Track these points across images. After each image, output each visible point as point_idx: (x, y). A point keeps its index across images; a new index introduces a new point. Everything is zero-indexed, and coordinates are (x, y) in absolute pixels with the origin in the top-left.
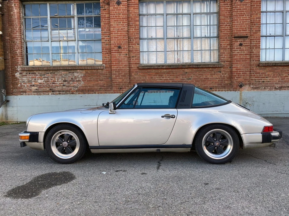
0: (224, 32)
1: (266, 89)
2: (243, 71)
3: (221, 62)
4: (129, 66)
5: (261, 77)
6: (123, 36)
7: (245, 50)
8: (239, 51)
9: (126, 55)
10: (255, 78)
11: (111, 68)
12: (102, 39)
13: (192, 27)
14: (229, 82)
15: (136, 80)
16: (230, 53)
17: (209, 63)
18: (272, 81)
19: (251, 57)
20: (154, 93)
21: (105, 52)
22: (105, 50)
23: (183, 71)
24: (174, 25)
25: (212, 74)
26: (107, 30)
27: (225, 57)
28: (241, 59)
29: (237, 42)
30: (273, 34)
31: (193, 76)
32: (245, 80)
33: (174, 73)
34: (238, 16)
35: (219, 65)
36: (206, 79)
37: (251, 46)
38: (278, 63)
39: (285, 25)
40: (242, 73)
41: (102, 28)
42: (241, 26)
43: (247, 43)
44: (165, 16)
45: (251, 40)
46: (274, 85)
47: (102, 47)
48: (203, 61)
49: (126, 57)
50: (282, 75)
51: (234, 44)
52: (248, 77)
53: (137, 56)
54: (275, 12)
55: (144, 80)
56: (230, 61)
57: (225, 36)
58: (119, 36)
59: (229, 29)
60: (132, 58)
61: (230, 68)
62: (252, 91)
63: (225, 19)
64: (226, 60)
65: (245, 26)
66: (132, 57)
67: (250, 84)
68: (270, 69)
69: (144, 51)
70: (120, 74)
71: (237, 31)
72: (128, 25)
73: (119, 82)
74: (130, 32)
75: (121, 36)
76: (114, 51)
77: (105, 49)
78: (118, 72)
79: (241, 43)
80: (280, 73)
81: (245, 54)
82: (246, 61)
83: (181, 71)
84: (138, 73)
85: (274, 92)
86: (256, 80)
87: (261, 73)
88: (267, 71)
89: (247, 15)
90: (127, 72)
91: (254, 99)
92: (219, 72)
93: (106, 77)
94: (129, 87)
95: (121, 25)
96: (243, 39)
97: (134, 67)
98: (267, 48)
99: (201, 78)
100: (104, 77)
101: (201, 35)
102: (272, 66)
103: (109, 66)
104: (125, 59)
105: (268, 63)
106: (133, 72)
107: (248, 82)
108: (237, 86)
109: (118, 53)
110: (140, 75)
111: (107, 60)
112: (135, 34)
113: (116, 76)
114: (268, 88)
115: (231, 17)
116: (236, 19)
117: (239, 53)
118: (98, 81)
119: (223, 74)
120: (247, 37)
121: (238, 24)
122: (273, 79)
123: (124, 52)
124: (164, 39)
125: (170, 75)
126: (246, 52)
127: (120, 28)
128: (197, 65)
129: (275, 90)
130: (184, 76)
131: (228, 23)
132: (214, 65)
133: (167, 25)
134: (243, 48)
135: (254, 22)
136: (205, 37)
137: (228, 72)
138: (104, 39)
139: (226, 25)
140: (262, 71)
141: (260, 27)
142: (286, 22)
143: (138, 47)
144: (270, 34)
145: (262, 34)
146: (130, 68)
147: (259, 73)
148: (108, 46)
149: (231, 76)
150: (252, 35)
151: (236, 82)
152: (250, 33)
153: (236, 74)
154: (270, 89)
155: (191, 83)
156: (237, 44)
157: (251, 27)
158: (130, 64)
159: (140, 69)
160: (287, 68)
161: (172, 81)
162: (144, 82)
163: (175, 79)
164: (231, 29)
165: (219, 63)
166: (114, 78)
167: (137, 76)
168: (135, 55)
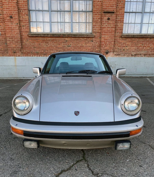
0: (96, 7)
1: (125, 56)
2: (109, 41)
3: (94, 33)
4: (20, 33)
5: (123, 46)
6: (13, 7)
7: (112, 24)
8: (107, 24)
9: (17, 24)
10: (118, 46)
11: (6, 35)
13: (71, 1)
14: (99, 49)
15: (27, 46)
16: (101, 26)
17: (84, 34)
18: (130, 50)
19: (115, 29)
20: (42, 57)
23: (64, 39)
25: (86, 43)
27: (96, 29)
28: (108, 31)
29: (106, 16)
30: (134, 11)
31: (71, 44)
32: (110, 48)
33: (57, 41)
35: (91, 35)
36: (82, 46)
37: (116, 20)
38: (135, 36)
39: (144, 3)
40: (108, 43)
42: (109, 3)
43: (113, 18)
45: (117, 15)
46: (131, 53)
48: (80, 32)
49: (17, 26)
50: (138, 45)
51: (104, 18)
52: (112, 46)
53: (27, 25)
55: (34, 46)
56: (100, 33)
57: (97, 11)
58: (10, 7)
59: (101, 5)
60: (23, 27)
61: (100, 38)
62: (115, 57)
64: (97, 32)
65: (112, 3)
66: (23, 26)
67: (114, 51)
68: (129, 40)
69: (34, 21)
70: (13, 40)
71: (106, 7)
73: (13, 47)
74: (20, 4)
75: (12, 7)
76: (7, 21)
78: (11, 39)
79: (108, 18)
80: (136, 43)
81: (112, 27)
82: (112, 33)
83: (62, 39)
84: (28, 40)
85: (131, 58)
86: (118, 48)
87: (123, 43)
88: (128, 42)
90: (19, 39)
91: (116, 63)
92: (91, 41)
93: (3, 42)
94: (22, 51)
96: (110, 14)
97: (25, 35)
98: (129, 23)
99: (78, 45)
100: (1, 42)
101: (79, 10)
102: (131, 37)
103: (5, 33)
105: (128, 35)
106: (24, 39)
107: (113, 50)
108: (104, 53)
109: (10, 22)
110: (30, 41)
111: (2, 28)
112: (24, 6)
113: (10, 42)
117: (107, 26)
119: (94, 43)
120: (114, 13)
121: (107, 1)
122: (131, 48)
123: (16, 21)
124: (49, 11)
125: (54, 43)
126: (112, 26)
128: (75, 35)
130: (65, 44)
132: (88, 35)
134: (110, 22)
136: (82, 11)
137: (98, 41)
140: (123, 41)
141: (125, 4)
142: (145, 1)
143: (26, 17)
144: (133, 11)
145: (126, 11)
146: (21, 35)
147: (121, 43)
148: (1, 15)
149: (100, 45)
150: (118, 11)
151: (104, 49)
152: (116, 9)
153: (104, 43)
154: (128, 55)
155: (70, 50)
156: (106, 18)
157: (117, 3)
158: (21, 32)
159: (30, 36)
160: (141, 40)
161: (56, 48)
162: (34, 48)
163: (58, 45)
164: (102, 5)
165: (92, 34)
166: (9, 44)
167: (28, 42)
168: (25, 24)
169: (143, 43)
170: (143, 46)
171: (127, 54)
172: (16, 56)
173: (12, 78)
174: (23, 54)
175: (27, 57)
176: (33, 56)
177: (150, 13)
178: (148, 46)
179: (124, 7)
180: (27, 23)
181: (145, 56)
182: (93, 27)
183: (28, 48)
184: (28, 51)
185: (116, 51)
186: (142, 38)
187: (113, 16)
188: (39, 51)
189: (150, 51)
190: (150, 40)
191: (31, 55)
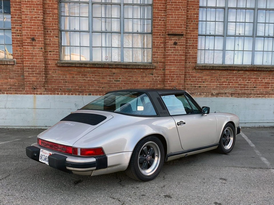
0: (157, 27)
1: (202, 96)
2: (177, 74)
3: (154, 62)
4: (45, 62)
5: (198, 82)
6: (37, 25)
7: (180, 50)
8: (173, 51)
9: (42, 49)
10: (191, 82)
11: (23, 64)
12: (12, 28)
13: (122, 20)
14: (162, 86)
15: (54, 79)
16: (164, 53)
17: (140, 64)
18: (210, 87)
19: (186, 58)
20: (76, 96)
21: (16, 44)
22: (15, 42)
23: (110, 71)
24: (101, 17)
25: (143, 77)
26: (18, 18)
27: (157, 57)
28: (175, 60)
29: (172, 40)
30: (212, 33)
31: (121, 78)
32: (179, 84)
33: (100, 73)
34: (172, 10)
35: (150, 66)
36: (137, 81)
37: (187, 46)
38: (216, 67)
39: (226, 23)
40: (176, 77)
41: (12, 15)
42: (176, 22)
43: (182, 42)
44: (90, 4)
45: (187, 38)
46: (210, 91)
47: (12, 38)
48: (134, 61)
49: (41, 51)
50: (220, 80)
51: (168, 42)
52: (182, 82)
53: (55, 51)
54: (216, 8)
55: (64, 80)
56: (164, 63)
57: (158, 32)
58: (33, 25)
59: (163, 25)
60: (50, 53)
61: (164, 70)
63: (159, 13)
64: (159, 61)
65: (180, 22)
66: (50, 51)
67: (185, 89)
68: (208, 72)
69: (66, 45)
70: (33, 71)
71: (171, 27)
72: (44, 13)
73: (32, 81)
74: (47, 22)
75: (35, 25)
77: (17, 41)
78: (31, 69)
79: (175, 42)
80: (218, 78)
81: (180, 55)
82: (181, 62)
83: (108, 71)
84: (57, 71)
85: (211, 98)
86: (192, 84)
87: (198, 77)
88: (205, 76)
89: (182, 10)
90: (42, 69)
92: (150, 74)
93: (18, 74)
94: (46, 87)
95: (35, 12)
96: (178, 37)
97: (51, 64)
98: (206, 49)
99: (131, 80)
100: (15, 74)
101: (133, 31)
102: (210, 69)
103: (22, 61)
104: (40, 53)
105: (205, 66)
106: (50, 69)
107: (183, 86)
109: (31, 46)
110: (59, 73)
111: (18, 53)
112: (53, 24)
113: (28, 74)
114: (204, 95)
115: (166, 11)
116: (170, 13)
117: (173, 53)
118: (7, 79)
119: (155, 77)
120: (182, 35)
121: (172, 20)
122: (210, 84)
123: (39, 45)
124: (89, 32)
125: (95, 76)
126: (181, 53)
127: (34, 16)
128: (126, 65)
129: (211, 97)
130: (112, 77)
131: (162, 18)
132: (145, 66)
133: (93, 16)
135: (191, 19)
136: (137, 33)
137: (161, 74)
138: (15, 28)
139: (160, 20)
140: (198, 75)
141: (198, 24)
142: (227, 20)
143: (56, 40)
144: (210, 33)
145: (200, 33)
146: (46, 64)
147: (195, 77)
148: (19, 37)
149: (164, 79)
150: (189, 33)
151: (169, 86)
152: (186, 31)
153: (169, 77)
154: (206, 95)
155: (119, 86)
156: (171, 42)
157: (187, 23)
158: (46, 60)
159: (59, 66)
160: (225, 73)
161: (98, 83)
162: (64, 82)
163: (101, 80)
164: (166, 25)
165: (152, 63)
166: (27, 76)
167: (55, 74)
168: (53, 49)
169: (227, 78)
170: (229, 82)
171: (205, 93)
172: (37, 94)
173: (27, 128)
174: (48, 90)
175: (53, 96)
176: (61, 94)
177: (235, 36)
178: (235, 82)
179: (197, 29)
180: (56, 47)
181: (232, 96)
182: (153, 55)
183: (55, 82)
184: (55, 87)
185: (188, 89)
186: (225, 70)
187: (182, 40)
188: (72, 87)
189: (240, 89)
190: (237, 73)
191: (60, 93)
